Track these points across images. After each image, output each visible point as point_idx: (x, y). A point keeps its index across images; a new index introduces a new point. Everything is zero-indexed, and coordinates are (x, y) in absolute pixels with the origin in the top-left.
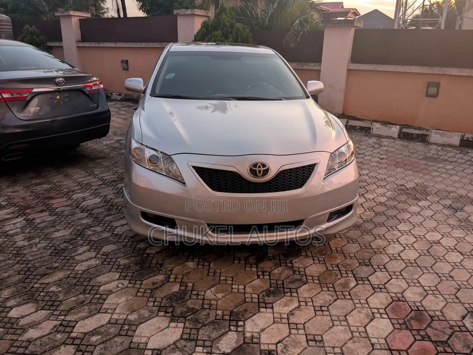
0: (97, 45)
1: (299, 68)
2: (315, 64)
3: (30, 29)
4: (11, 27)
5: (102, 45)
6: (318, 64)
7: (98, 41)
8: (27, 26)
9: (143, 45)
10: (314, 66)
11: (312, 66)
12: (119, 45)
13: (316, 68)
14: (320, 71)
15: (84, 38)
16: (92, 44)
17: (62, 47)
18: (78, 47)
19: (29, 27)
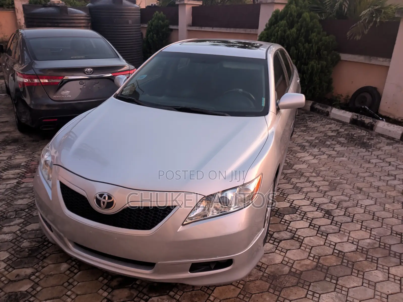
0: (200, 30)
1: (366, 62)
2: (384, 59)
3: (160, 15)
4: (140, 14)
5: (204, 29)
6: (388, 60)
7: (201, 26)
8: (157, 12)
9: (232, 30)
10: (383, 61)
11: (380, 61)
12: (215, 29)
13: (385, 64)
14: (388, 67)
15: (194, 24)
16: (197, 28)
17: (178, 30)
18: (189, 30)
19: (158, 13)
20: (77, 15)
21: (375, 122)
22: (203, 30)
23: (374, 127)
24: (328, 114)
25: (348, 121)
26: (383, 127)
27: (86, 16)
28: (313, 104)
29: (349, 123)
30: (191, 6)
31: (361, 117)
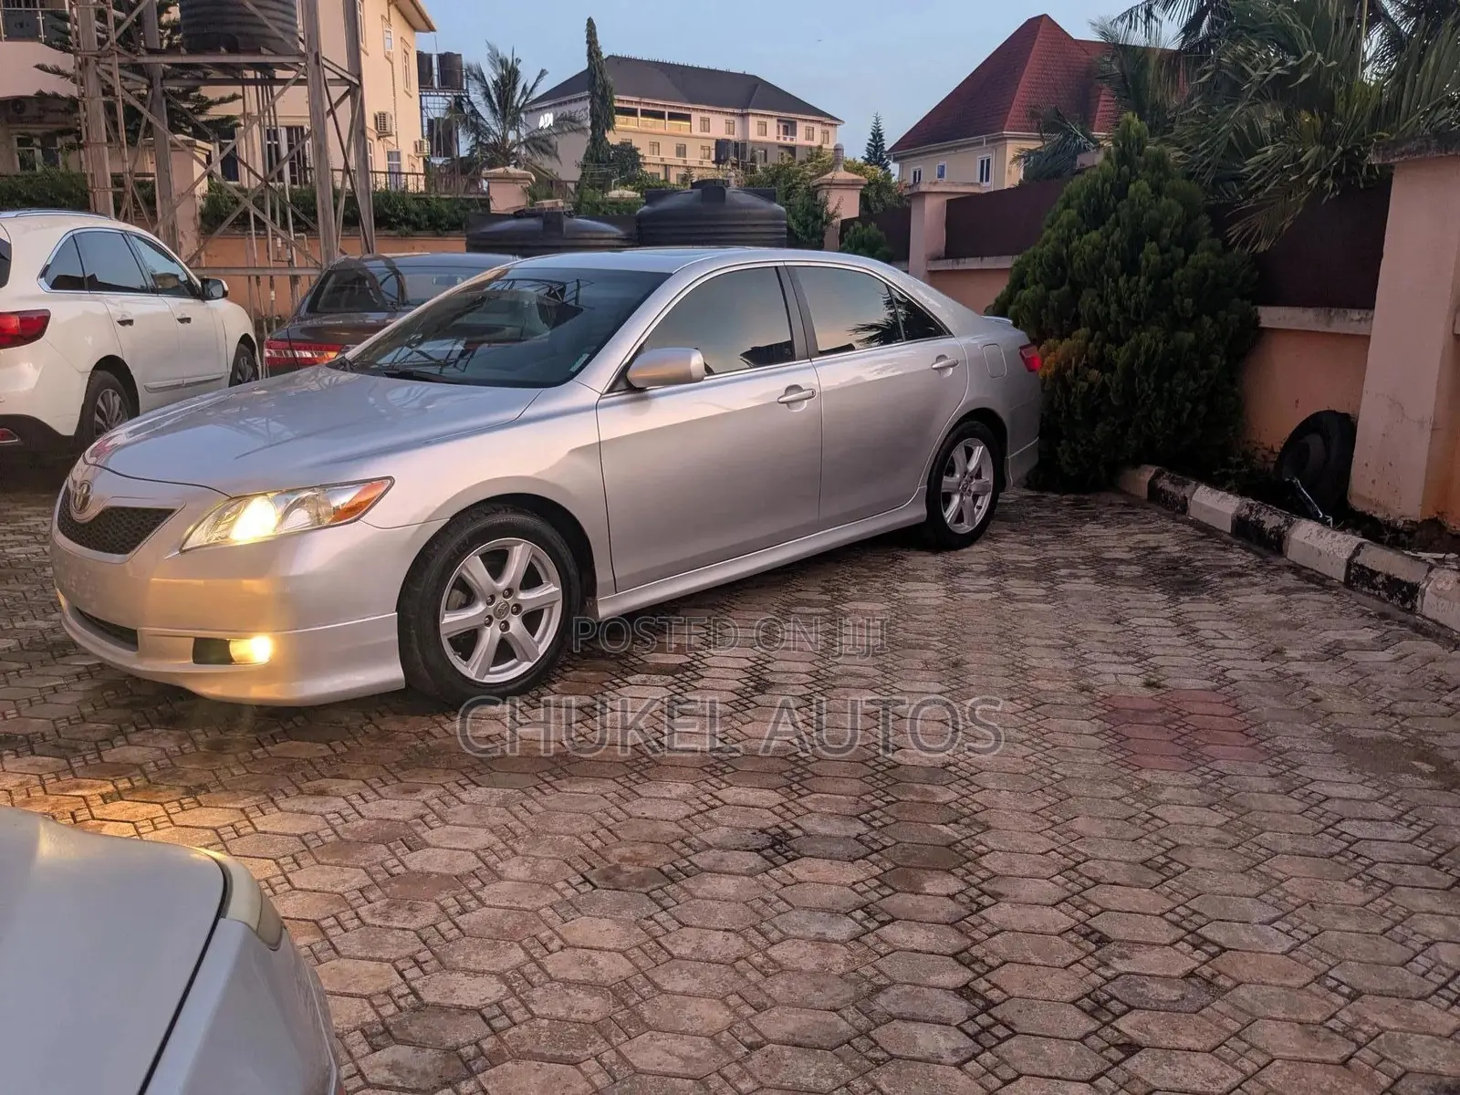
0: (956, 267)
1: (1318, 328)
5: (963, 264)
6: (1364, 314)
12: (988, 263)
16: (947, 265)
18: (931, 273)
19: (861, 226)
20: (587, 235)
21: (1290, 525)
22: (961, 267)
23: (1285, 542)
24: (1183, 507)
25: (1227, 527)
26: (1307, 541)
27: (623, 239)
28: (1158, 475)
29: (1229, 534)
30: (945, 198)
31: (1258, 512)
